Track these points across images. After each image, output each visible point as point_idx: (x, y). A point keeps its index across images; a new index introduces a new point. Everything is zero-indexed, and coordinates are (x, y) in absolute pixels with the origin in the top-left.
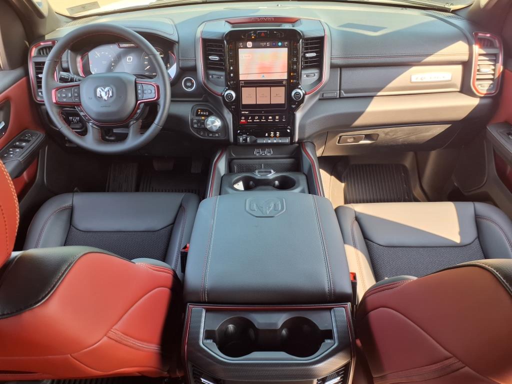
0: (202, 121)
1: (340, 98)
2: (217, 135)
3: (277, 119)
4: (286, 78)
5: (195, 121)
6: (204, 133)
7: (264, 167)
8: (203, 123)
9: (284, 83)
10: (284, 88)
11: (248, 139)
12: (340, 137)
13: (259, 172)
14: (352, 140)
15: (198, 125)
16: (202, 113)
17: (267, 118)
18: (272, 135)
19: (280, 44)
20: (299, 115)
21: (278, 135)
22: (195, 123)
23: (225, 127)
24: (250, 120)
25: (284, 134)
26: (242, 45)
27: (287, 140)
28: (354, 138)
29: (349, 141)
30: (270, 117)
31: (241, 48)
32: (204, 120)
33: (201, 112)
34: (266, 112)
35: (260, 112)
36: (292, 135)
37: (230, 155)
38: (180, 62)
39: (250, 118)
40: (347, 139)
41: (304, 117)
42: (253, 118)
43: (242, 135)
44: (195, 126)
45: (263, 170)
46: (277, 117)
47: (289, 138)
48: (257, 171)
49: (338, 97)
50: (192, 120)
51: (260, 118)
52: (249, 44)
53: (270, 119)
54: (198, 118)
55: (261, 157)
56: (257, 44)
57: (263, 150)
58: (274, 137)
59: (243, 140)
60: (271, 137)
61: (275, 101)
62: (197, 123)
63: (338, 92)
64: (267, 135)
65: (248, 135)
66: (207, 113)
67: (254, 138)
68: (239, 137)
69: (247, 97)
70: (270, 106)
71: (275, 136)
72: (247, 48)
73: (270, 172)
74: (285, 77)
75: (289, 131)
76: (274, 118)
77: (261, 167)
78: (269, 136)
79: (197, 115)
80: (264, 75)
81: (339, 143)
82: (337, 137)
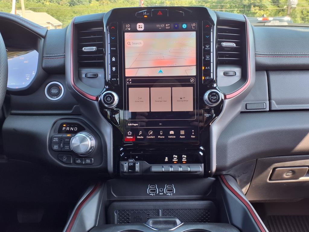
0: (66, 140)
1: (271, 111)
2: (88, 161)
3: (182, 135)
4: (194, 74)
5: (56, 140)
6: (69, 159)
7: (163, 214)
8: (68, 143)
9: (192, 81)
10: (191, 88)
11: (137, 165)
12: (274, 169)
13: (155, 223)
14: (290, 175)
15: (59, 146)
16: (68, 129)
17: (166, 133)
18: (175, 160)
19: (184, 26)
20: (216, 129)
21: (184, 160)
22: (56, 143)
23: (101, 148)
24: (140, 136)
25: (193, 160)
26: (130, 27)
27: (200, 168)
28: (293, 172)
29: (285, 176)
30: (172, 132)
31: (128, 31)
32: (70, 138)
33: (66, 127)
34: (164, 124)
35: (156, 124)
36: (206, 160)
37: (109, 194)
38: (44, 61)
39: (141, 133)
40: (283, 172)
41: (224, 133)
42: (145, 134)
43: (127, 160)
44: (56, 147)
45: (161, 219)
46: (182, 132)
47: (203, 165)
48: (151, 221)
49: (268, 109)
50: (51, 139)
51: (156, 133)
52: (141, 26)
53: (172, 135)
54: (60, 135)
55: (157, 197)
56: (151, 26)
57: (161, 186)
58: (178, 162)
59: (130, 167)
60: (173, 163)
61: (178, 108)
62: (59, 143)
63: (268, 102)
64: (166, 159)
65: (136, 160)
66: (76, 129)
67: (146, 164)
68: (122, 163)
69: (136, 101)
70: (172, 114)
71: (180, 161)
72: (137, 31)
73: (175, 224)
74: (192, 72)
75: (201, 154)
76: (177, 133)
77: (158, 215)
78: (171, 162)
79: (60, 131)
80: (162, 69)
81: (270, 179)
82: (269, 169)
